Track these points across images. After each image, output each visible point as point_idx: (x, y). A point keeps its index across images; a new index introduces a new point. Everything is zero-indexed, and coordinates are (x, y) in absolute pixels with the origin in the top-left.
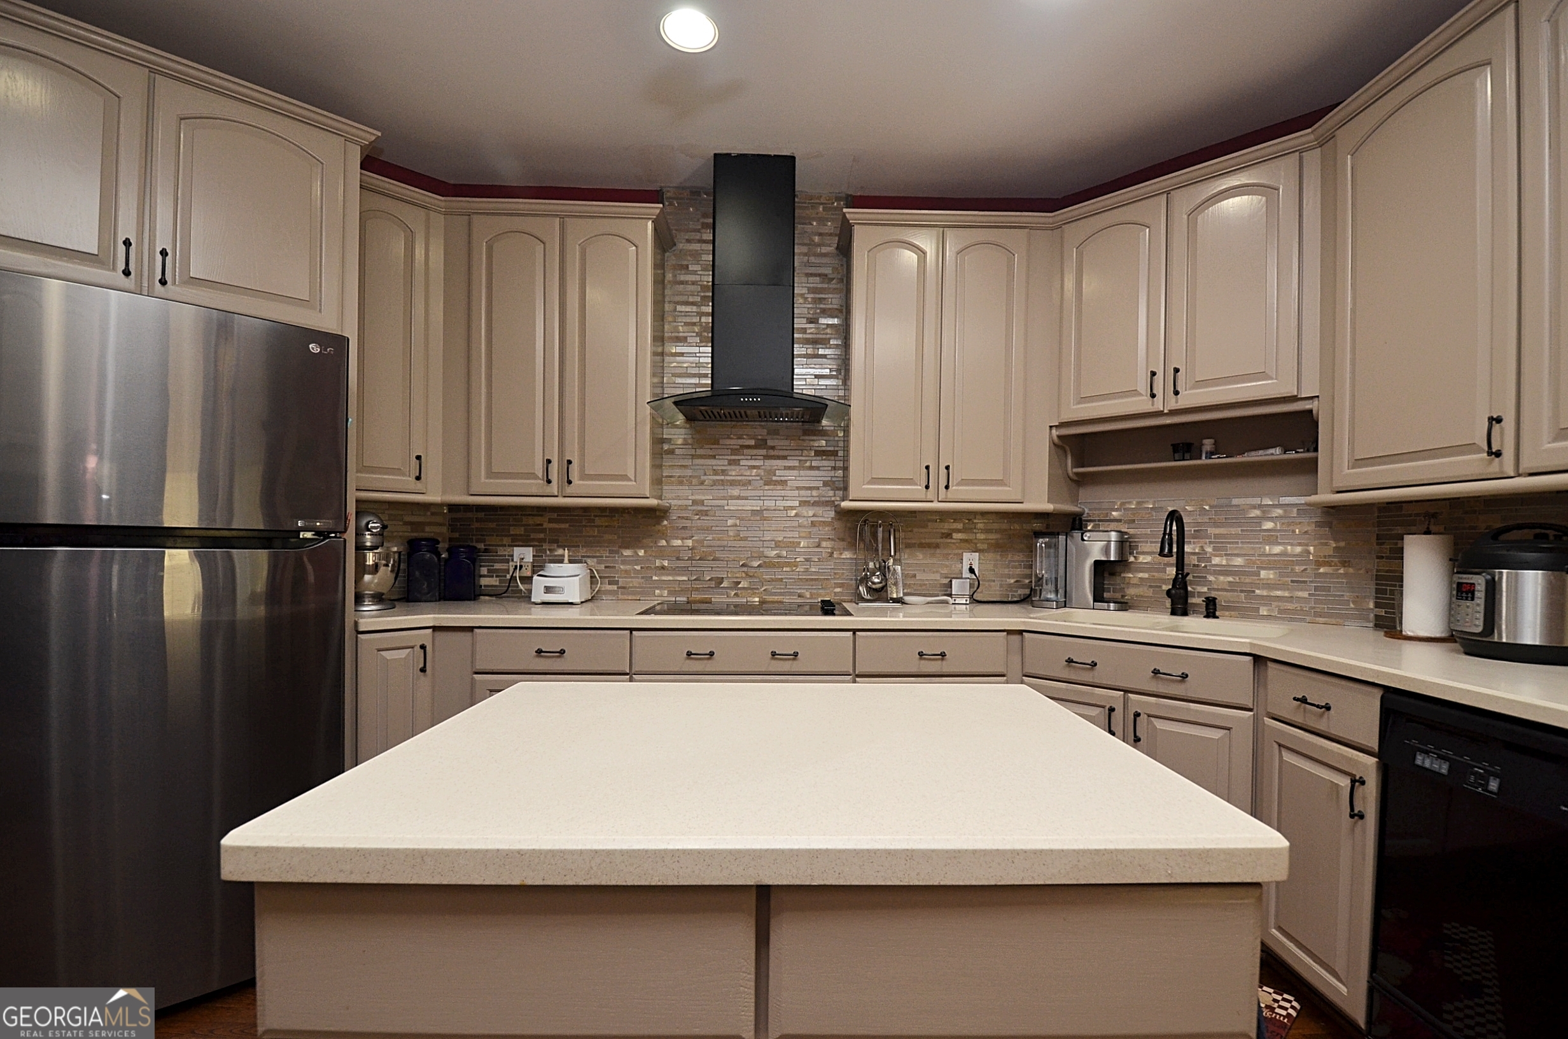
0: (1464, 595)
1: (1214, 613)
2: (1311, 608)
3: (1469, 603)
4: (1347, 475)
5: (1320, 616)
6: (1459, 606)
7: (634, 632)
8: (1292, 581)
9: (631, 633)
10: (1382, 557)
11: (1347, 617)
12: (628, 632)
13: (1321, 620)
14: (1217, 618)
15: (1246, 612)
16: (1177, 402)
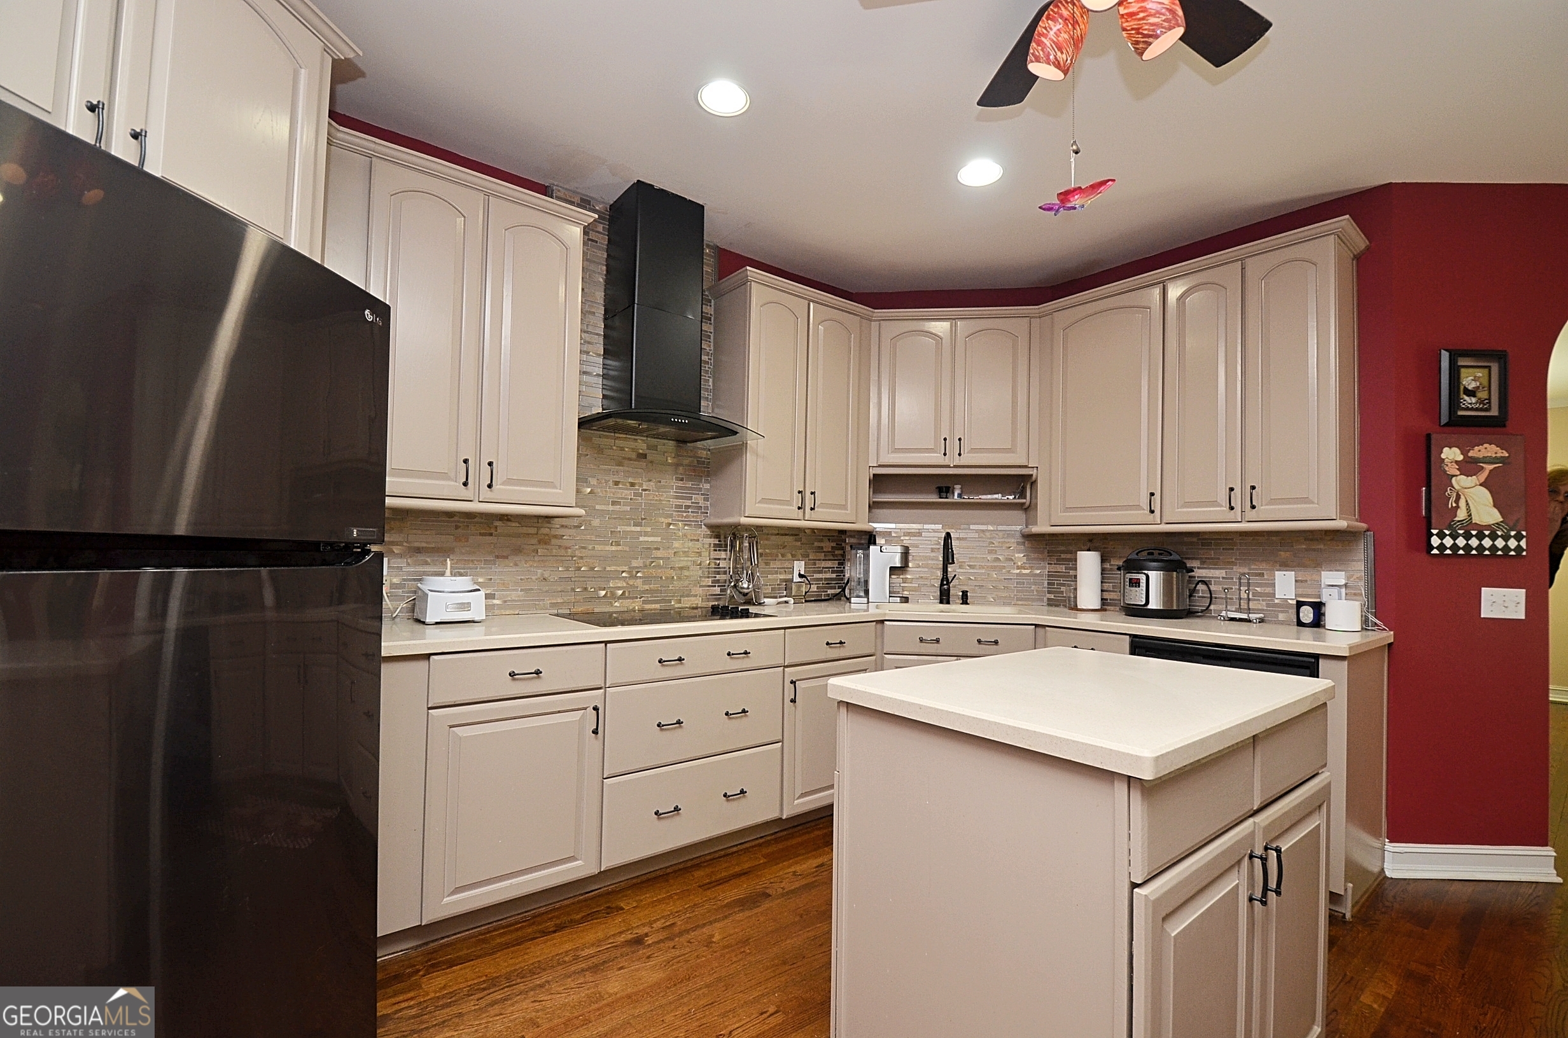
0: (1134, 585)
1: (967, 601)
2: (1015, 595)
3: (1137, 589)
4: (1061, 517)
5: (1020, 600)
6: (1131, 591)
7: (608, 645)
8: (1005, 579)
9: (606, 645)
10: (1051, 564)
11: (1033, 600)
12: (603, 645)
13: (1020, 603)
14: (968, 604)
15: (984, 601)
16: (960, 460)
